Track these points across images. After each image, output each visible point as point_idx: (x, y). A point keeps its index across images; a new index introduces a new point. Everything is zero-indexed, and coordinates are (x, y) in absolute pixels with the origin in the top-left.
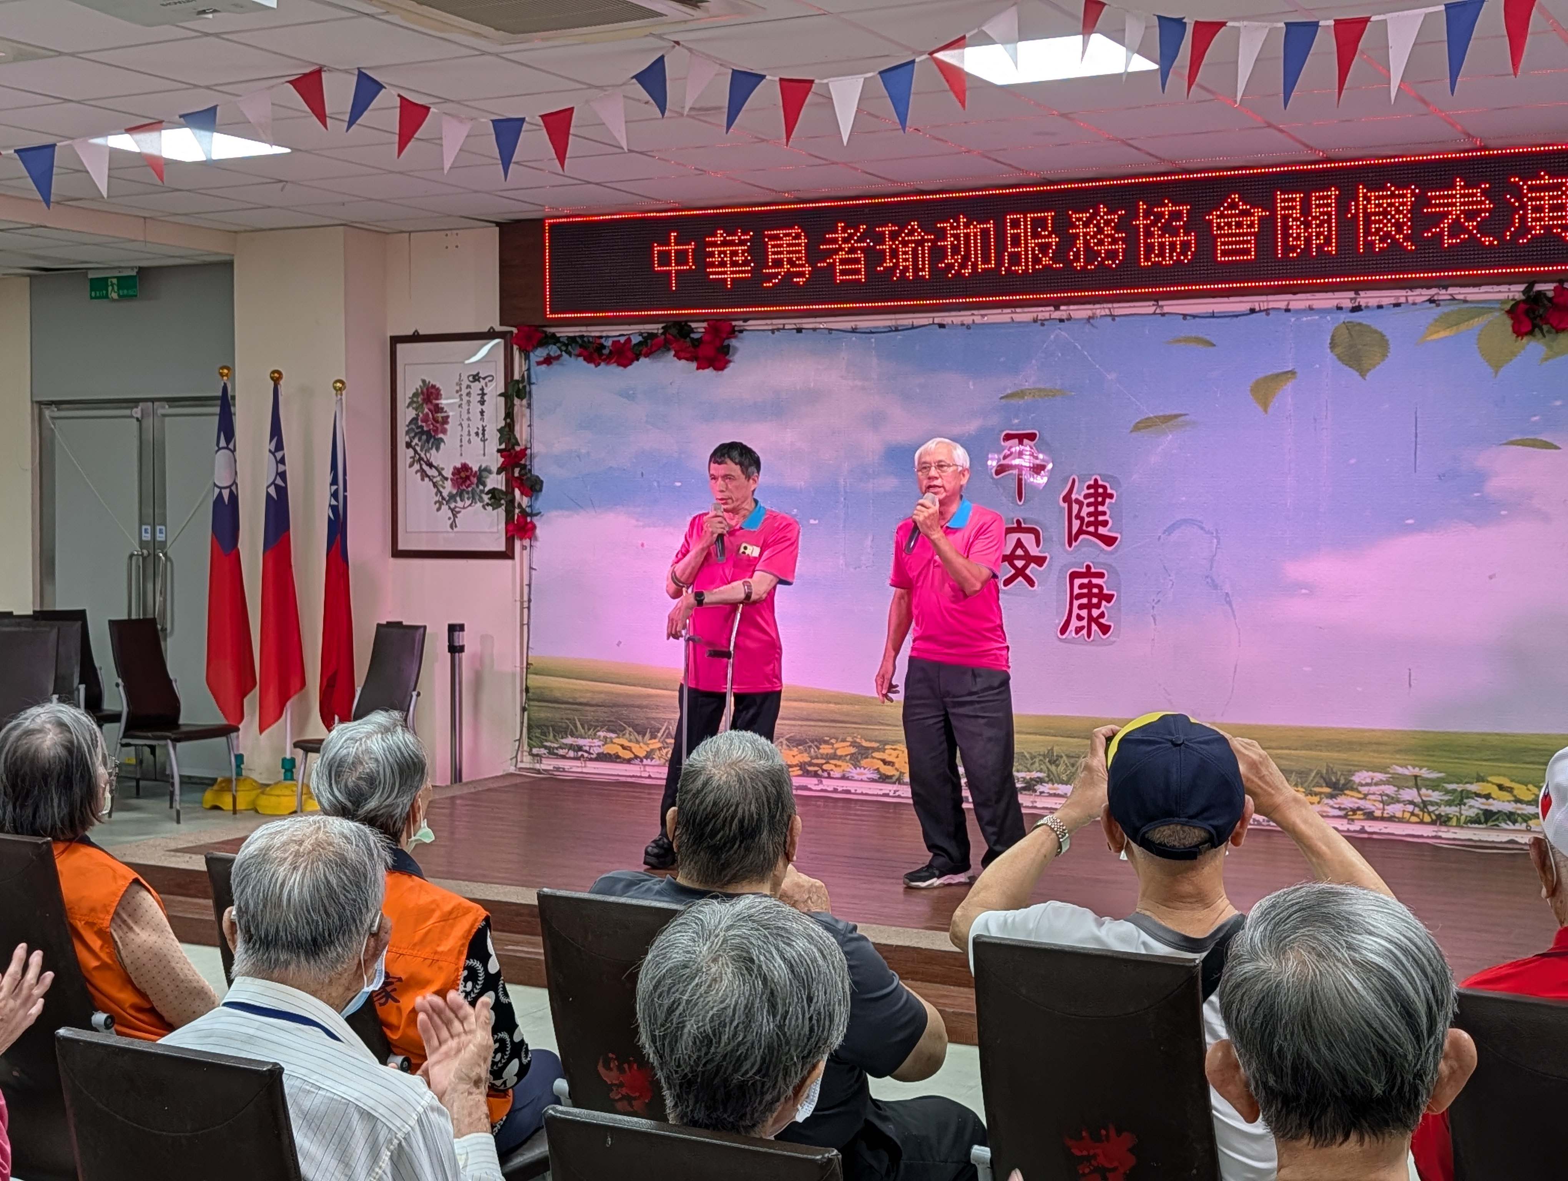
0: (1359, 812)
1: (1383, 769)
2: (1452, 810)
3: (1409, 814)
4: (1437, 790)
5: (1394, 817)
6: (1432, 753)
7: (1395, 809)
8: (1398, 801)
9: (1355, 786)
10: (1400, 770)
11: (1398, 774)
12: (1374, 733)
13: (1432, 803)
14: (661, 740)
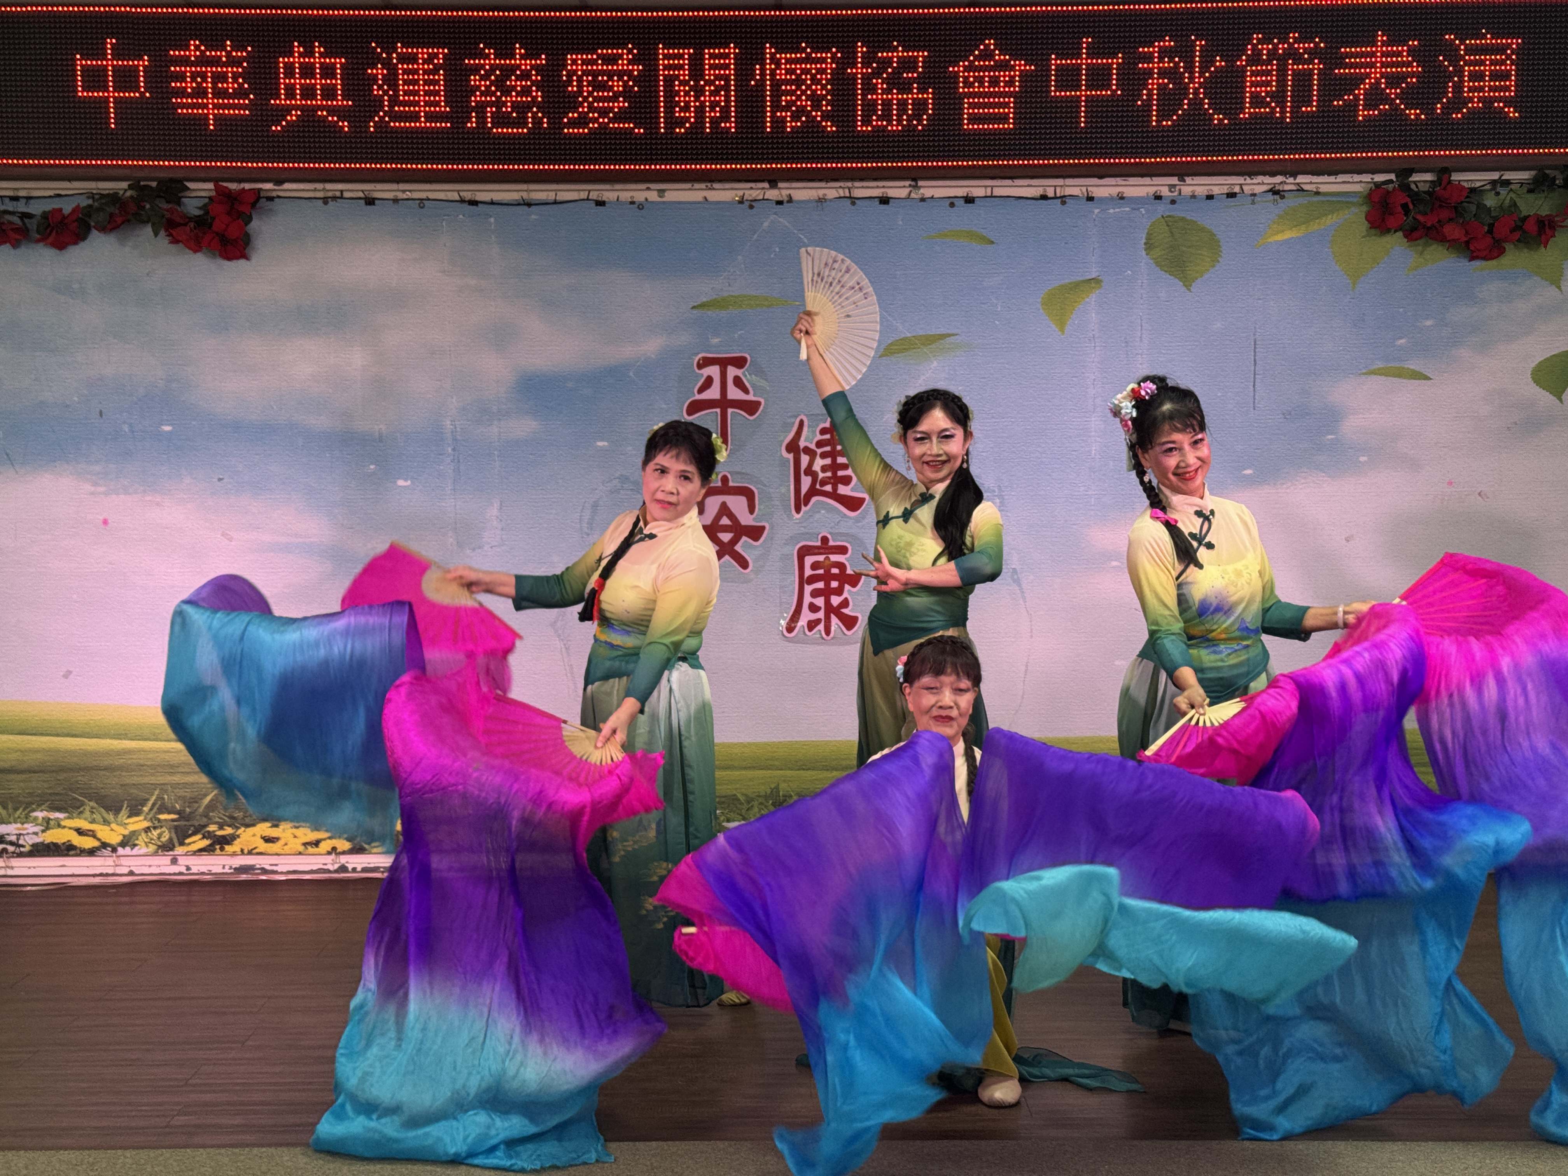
14: (149, 817)
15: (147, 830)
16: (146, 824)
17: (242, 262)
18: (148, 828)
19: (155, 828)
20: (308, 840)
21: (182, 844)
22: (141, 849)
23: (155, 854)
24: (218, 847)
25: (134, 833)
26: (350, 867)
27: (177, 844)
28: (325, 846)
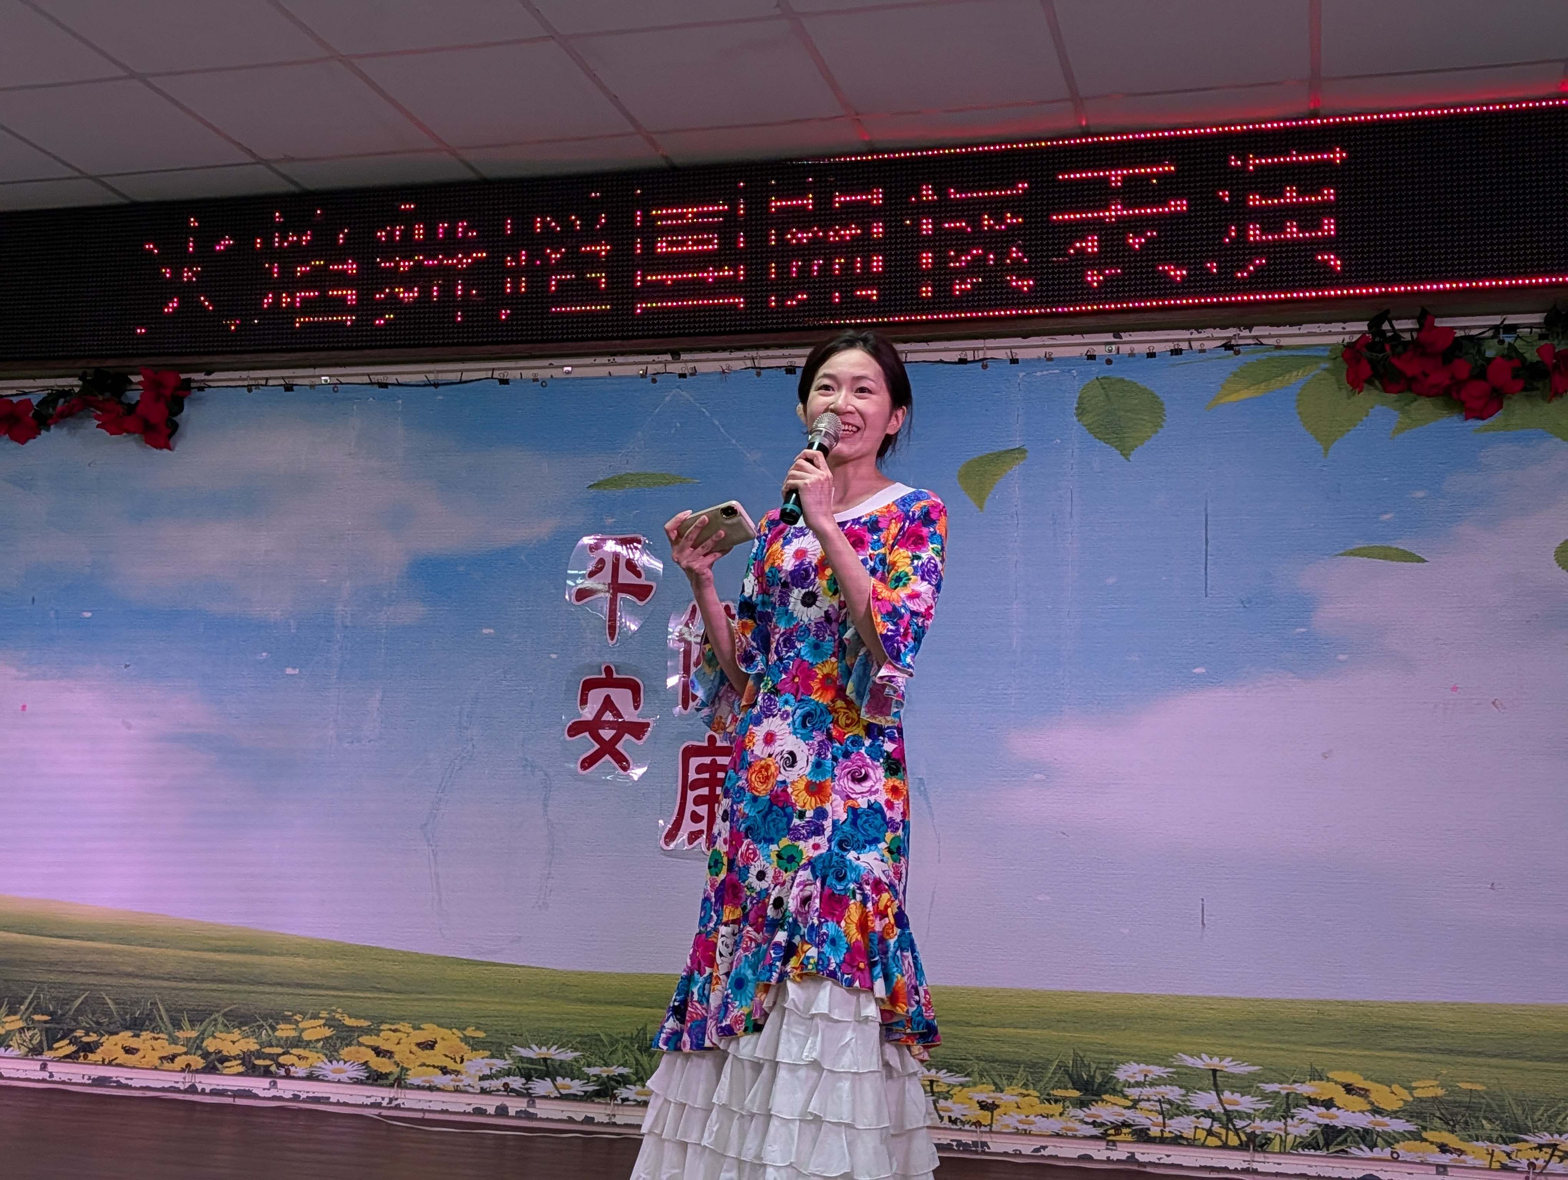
0: (1128, 1130)
1: (1162, 1060)
2: (1271, 1127)
3: (1205, 1133)
4: (1249, 1094)
5: (1181, 1137)
6: (1237, 1033)
7: (1182, 1125)
8: (1188, 1112)
9: (1118, 1088)
10: (1189, 1061)
11: (1187, 1067)
12: (1149, 1001)
13: (1241, 1115)
14: (25, 1017)
15: (21, 1030)
16: (21, 1024)
17: (166, 451)
18: (23, 1028)
19: (29, 1029)
20: (165, 1054)
21: (50, 1048)
22: (14, 1052)
23: (25, 1057)
24: (82, 1054)
25: (8, 1033)
26: (199, 1087)
27: (45, 1048)
28: (180, 1062)
